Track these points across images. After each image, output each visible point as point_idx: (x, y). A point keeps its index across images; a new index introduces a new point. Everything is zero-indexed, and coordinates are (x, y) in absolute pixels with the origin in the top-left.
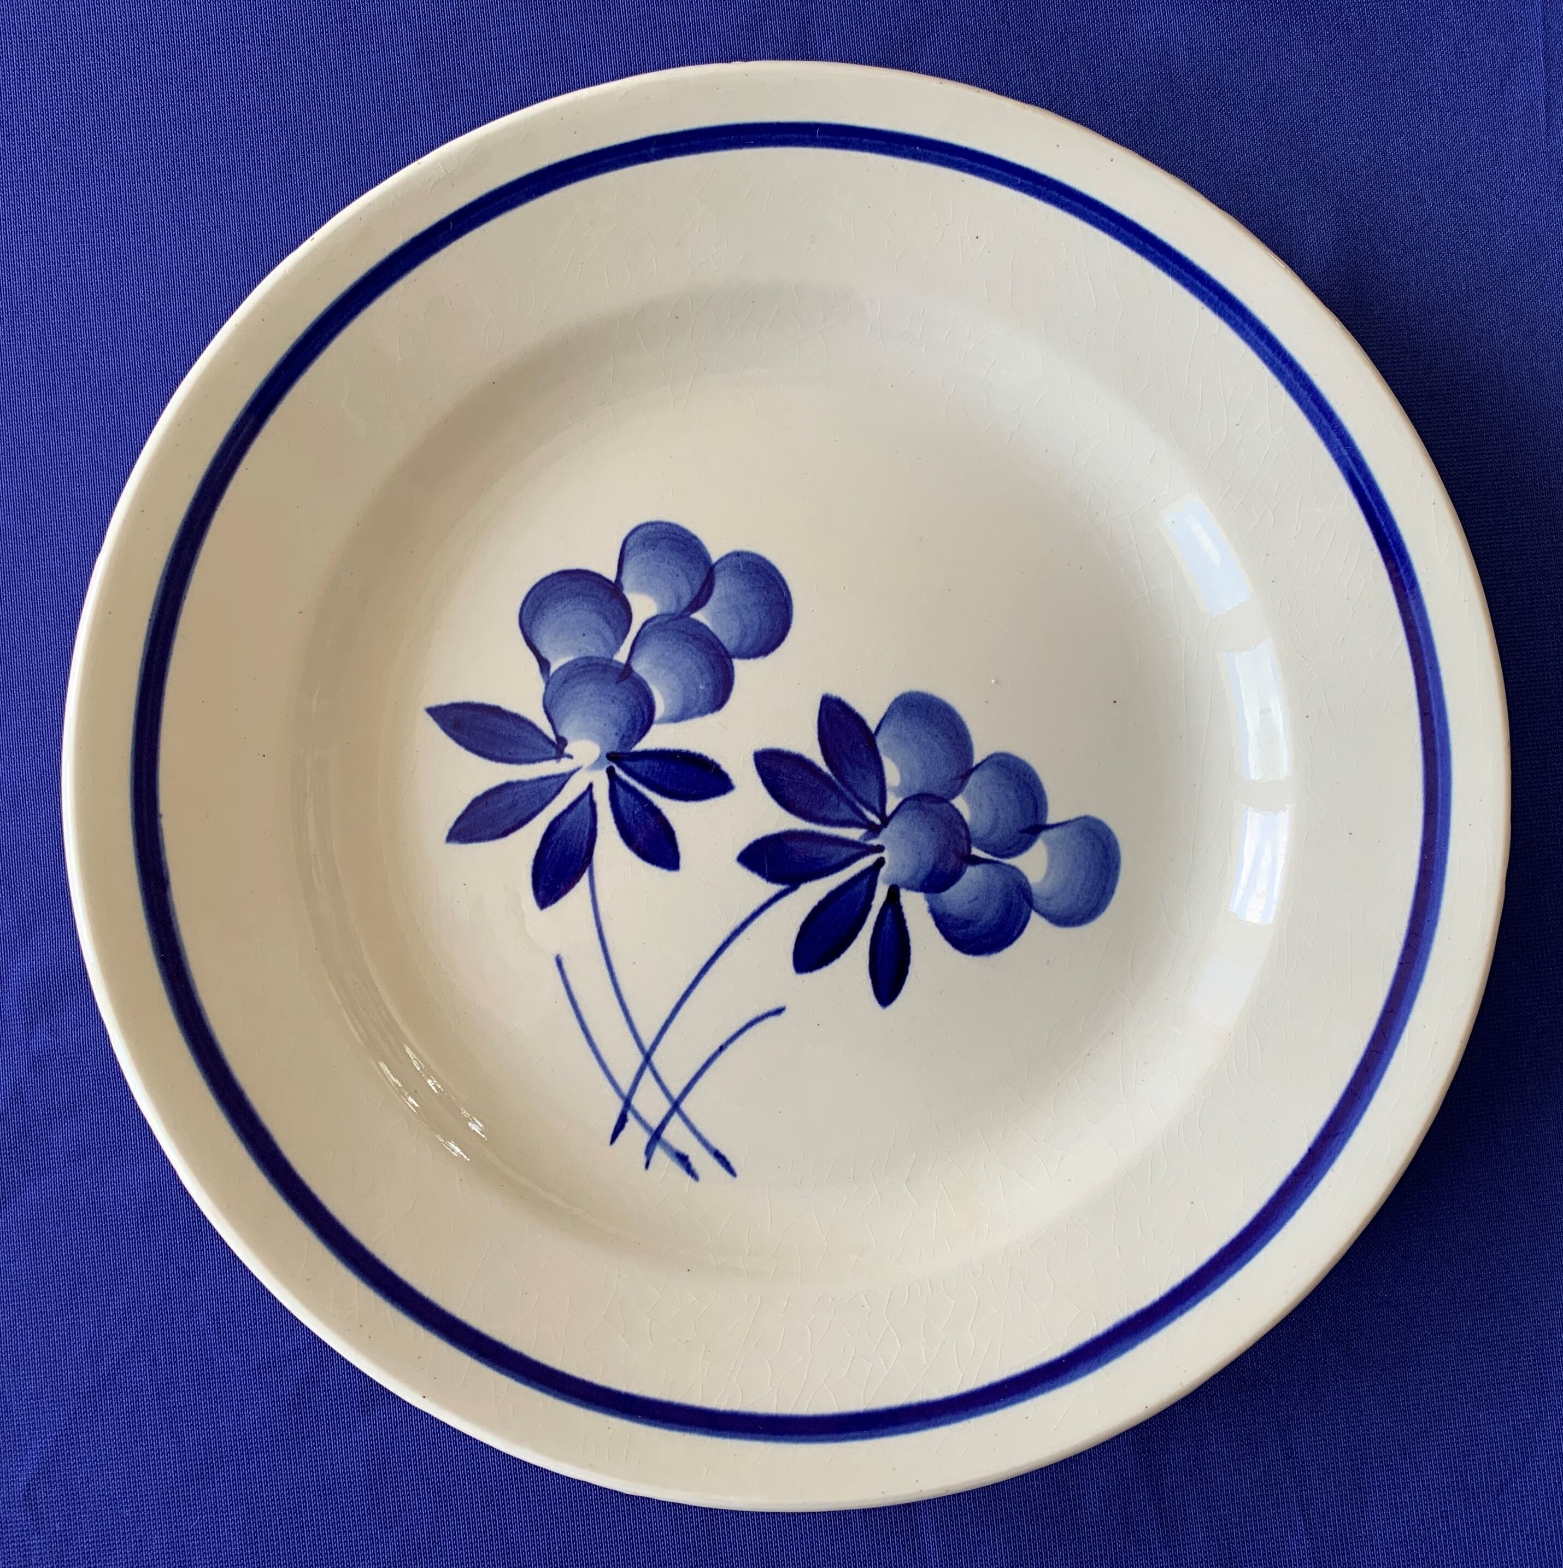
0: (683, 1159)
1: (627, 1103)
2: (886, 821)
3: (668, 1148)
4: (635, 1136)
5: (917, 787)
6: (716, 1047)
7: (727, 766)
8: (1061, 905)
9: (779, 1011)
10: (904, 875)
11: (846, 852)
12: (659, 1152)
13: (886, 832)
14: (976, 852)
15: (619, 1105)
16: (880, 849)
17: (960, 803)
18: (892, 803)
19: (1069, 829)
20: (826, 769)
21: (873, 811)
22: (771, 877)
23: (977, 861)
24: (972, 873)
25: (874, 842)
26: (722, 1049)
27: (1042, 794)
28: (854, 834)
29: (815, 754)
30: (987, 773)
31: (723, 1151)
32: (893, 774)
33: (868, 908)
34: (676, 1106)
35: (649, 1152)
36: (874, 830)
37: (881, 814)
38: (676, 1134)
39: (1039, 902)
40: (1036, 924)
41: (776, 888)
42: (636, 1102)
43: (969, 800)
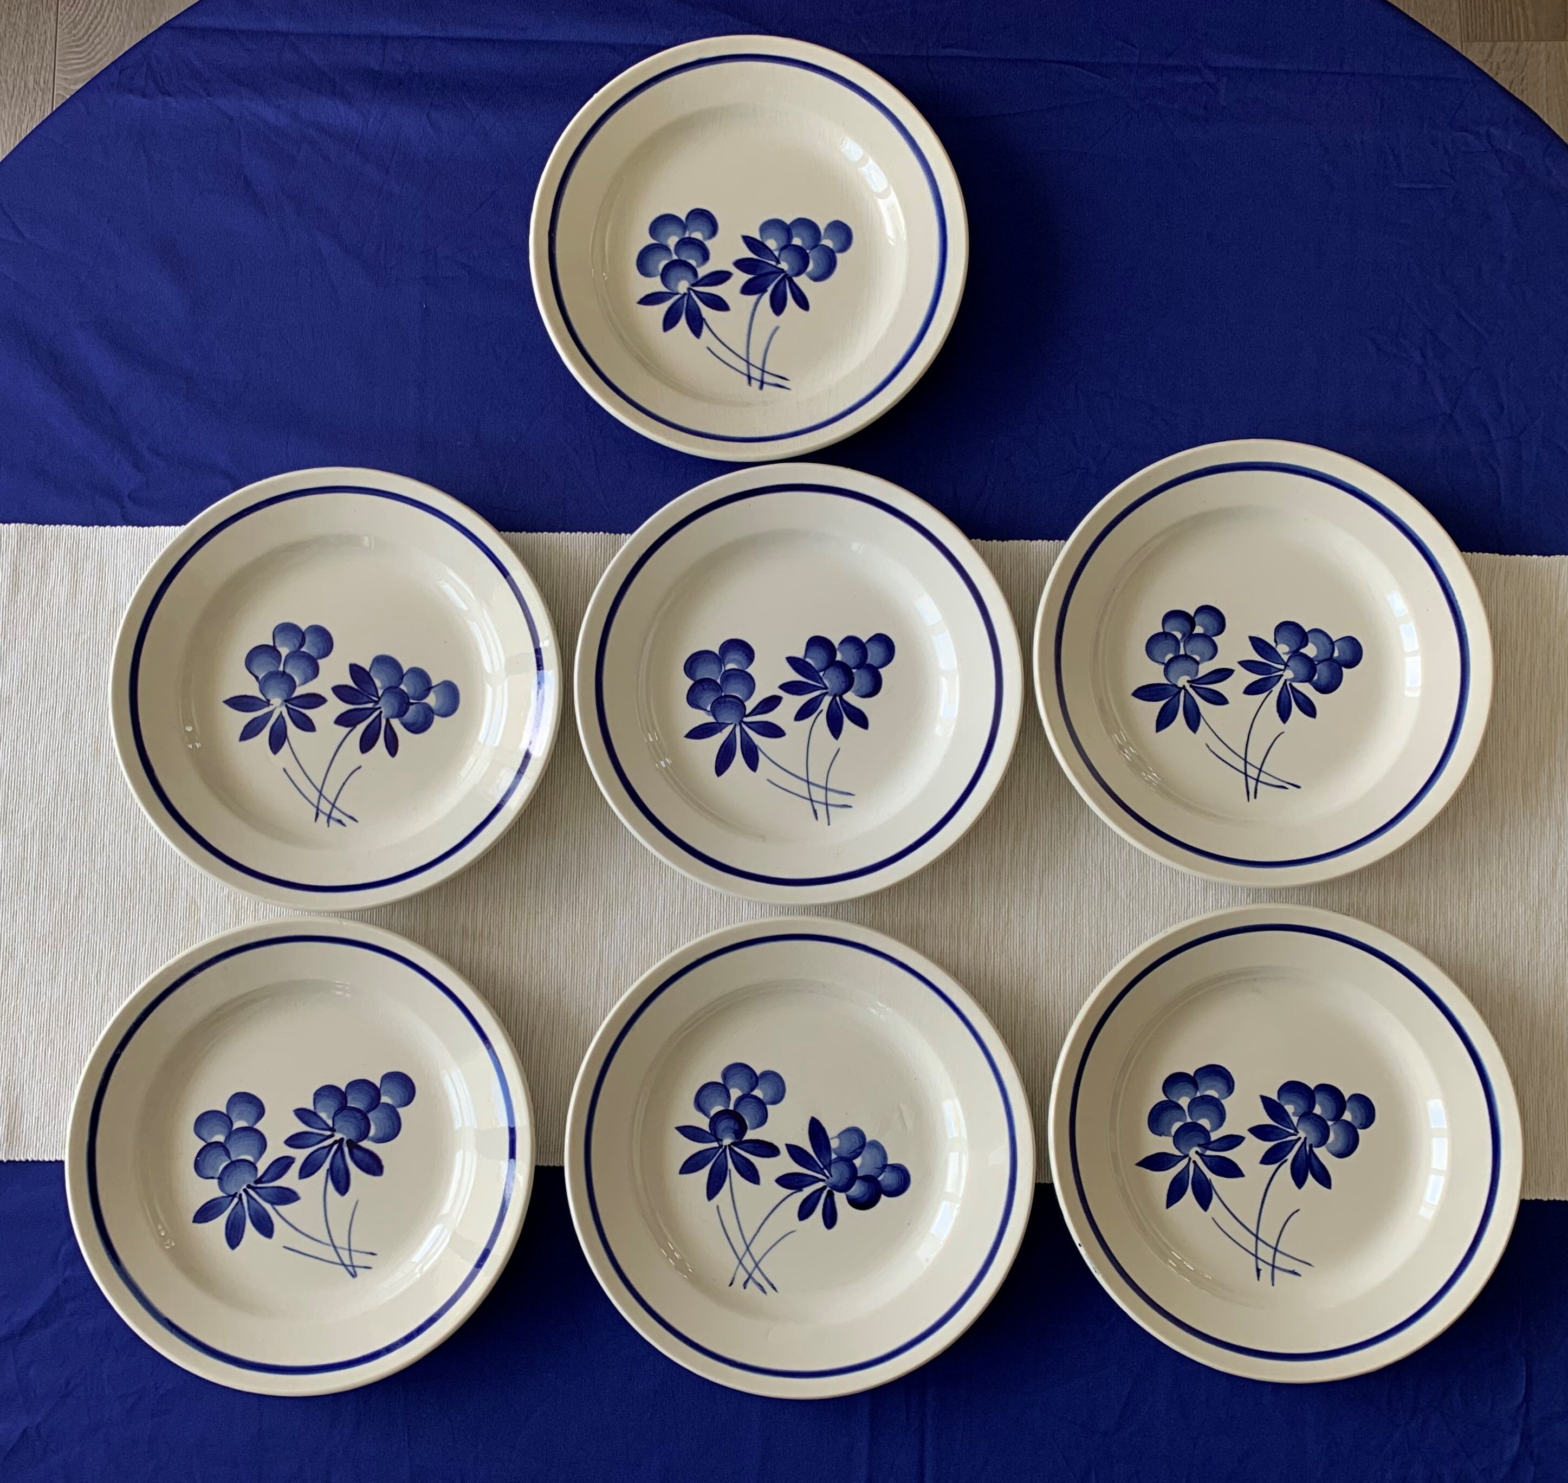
0: (340, 821)
1: (318, 809)
2: (379, 699)
3: (333, 819)
4: (323, 818)
5: (387, 685)
6: (342, 784)
7: (323, 694)
8: (443, 711)
9: (359, 768)
10: (390, 714)
11: (369, 712)
12: (332, 822)
13: (380, 702)
14: (411, 701)
15: (315, 810)
16: (380, 708)
17: (402, 687)
18: (380, 692)
19: (440, 686)
20: (356, 687)
21: (375, 696)
22: (347, 726)
23: (413, 704)
24: (412, 708)
25: (377, 706)
26: (344, 784)
27: (429, 677)
28: (370, 705)
29: (351, 684)
30: (409, 675)
31: (352, 816)
32: (378, 683)
33: (380, 728)
34: (333, 805)
35: (328, 822)
36: (376, 702)
37: (378, 697)
38: (336, 814)
39: (435, 712)
40: (437, 719)
41: (349, 729)
42: (320, 807)
43: (405, 686)
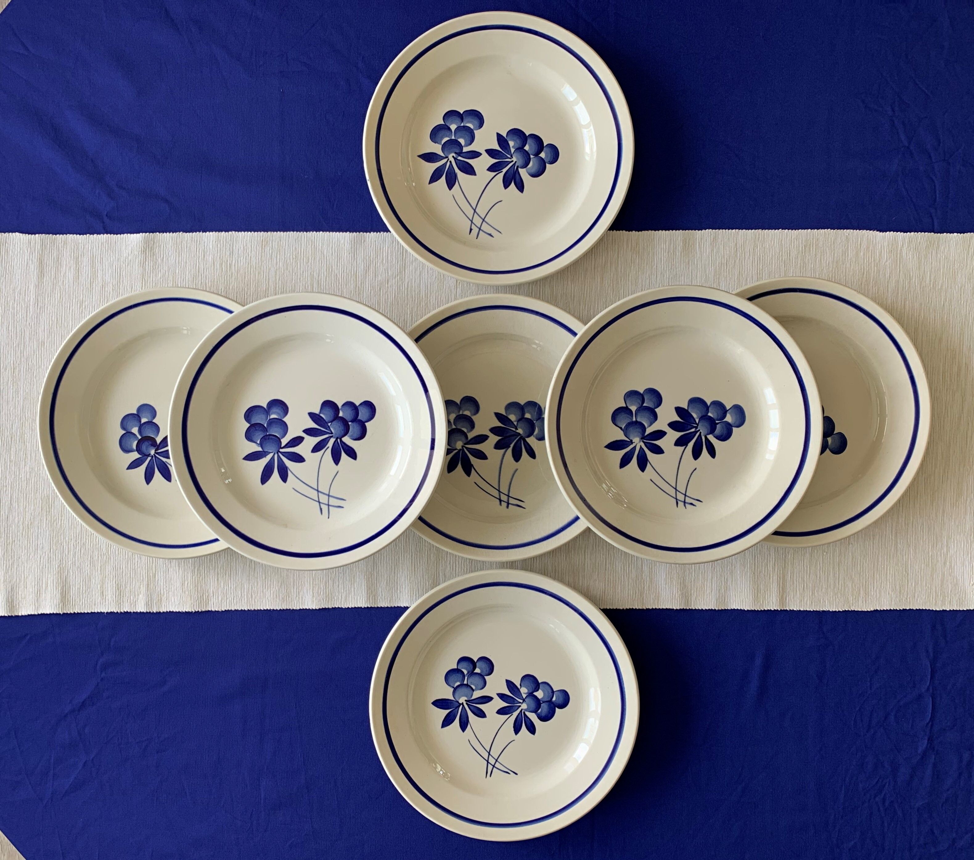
0: (691, 504)
1: (676, 499)
2: (698, 425)
3: (688, 503)
4: (681, 504)
5: (700, 415)
6: (687, 481)
7: (664, 430)
8: (737, 423)
9: (696, 469)
10: (706, 433)
11: (693, 434)
12: (687, 505)
13: (699, 427)
14: (717, 422)
15: (675, 500)
16: (699, 430)
17: (710, 414)
18: (697, 421)
19: (733, 408)
20: (682, 421)
21: (694, 424)
22: (682, 446)
23: (718, 423)
24: (718, 426)
25: (698, 430)
26: (688, 481)
27: (724, 405)
28: (693, 430)
29: (678, 419)
30: (712, 406)
31: (698, 499)
32: (695, 415)
33: (702, 442)
34: (685, 495)
35: (685, 506)
36: (696, 428)
37: (696, 424)
38: (688, 500)
39: (733, 425)
40: (734, 429)
41: (683, 447)
42: (678, 498)
43: (711, 413)
